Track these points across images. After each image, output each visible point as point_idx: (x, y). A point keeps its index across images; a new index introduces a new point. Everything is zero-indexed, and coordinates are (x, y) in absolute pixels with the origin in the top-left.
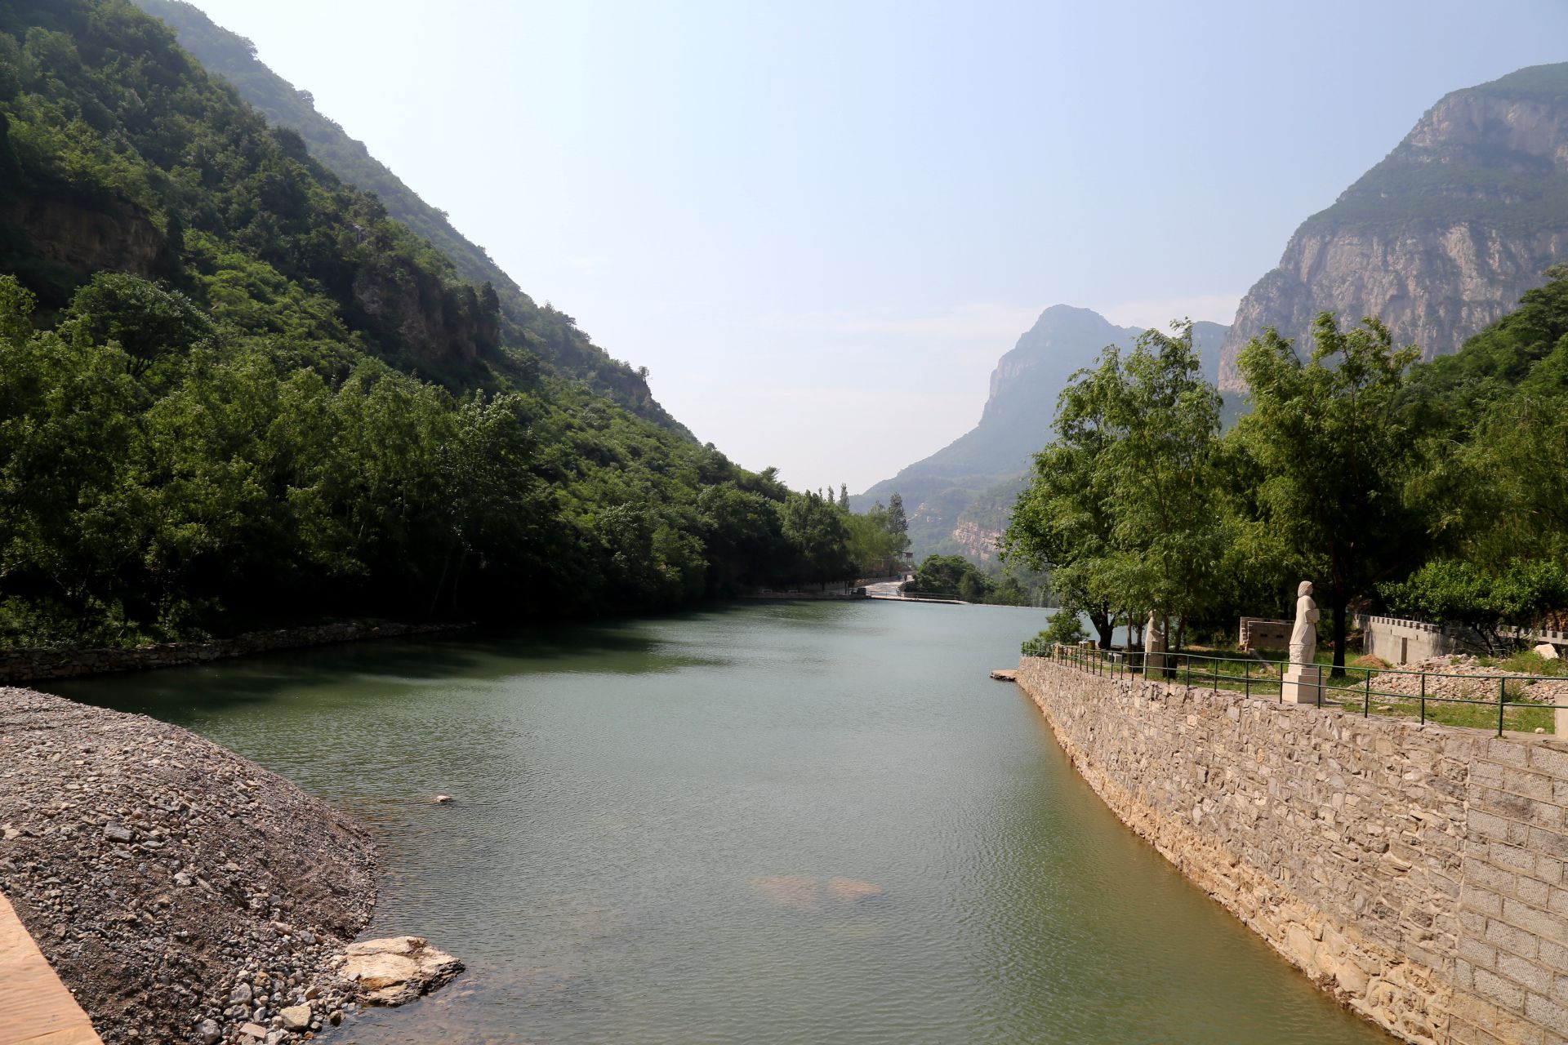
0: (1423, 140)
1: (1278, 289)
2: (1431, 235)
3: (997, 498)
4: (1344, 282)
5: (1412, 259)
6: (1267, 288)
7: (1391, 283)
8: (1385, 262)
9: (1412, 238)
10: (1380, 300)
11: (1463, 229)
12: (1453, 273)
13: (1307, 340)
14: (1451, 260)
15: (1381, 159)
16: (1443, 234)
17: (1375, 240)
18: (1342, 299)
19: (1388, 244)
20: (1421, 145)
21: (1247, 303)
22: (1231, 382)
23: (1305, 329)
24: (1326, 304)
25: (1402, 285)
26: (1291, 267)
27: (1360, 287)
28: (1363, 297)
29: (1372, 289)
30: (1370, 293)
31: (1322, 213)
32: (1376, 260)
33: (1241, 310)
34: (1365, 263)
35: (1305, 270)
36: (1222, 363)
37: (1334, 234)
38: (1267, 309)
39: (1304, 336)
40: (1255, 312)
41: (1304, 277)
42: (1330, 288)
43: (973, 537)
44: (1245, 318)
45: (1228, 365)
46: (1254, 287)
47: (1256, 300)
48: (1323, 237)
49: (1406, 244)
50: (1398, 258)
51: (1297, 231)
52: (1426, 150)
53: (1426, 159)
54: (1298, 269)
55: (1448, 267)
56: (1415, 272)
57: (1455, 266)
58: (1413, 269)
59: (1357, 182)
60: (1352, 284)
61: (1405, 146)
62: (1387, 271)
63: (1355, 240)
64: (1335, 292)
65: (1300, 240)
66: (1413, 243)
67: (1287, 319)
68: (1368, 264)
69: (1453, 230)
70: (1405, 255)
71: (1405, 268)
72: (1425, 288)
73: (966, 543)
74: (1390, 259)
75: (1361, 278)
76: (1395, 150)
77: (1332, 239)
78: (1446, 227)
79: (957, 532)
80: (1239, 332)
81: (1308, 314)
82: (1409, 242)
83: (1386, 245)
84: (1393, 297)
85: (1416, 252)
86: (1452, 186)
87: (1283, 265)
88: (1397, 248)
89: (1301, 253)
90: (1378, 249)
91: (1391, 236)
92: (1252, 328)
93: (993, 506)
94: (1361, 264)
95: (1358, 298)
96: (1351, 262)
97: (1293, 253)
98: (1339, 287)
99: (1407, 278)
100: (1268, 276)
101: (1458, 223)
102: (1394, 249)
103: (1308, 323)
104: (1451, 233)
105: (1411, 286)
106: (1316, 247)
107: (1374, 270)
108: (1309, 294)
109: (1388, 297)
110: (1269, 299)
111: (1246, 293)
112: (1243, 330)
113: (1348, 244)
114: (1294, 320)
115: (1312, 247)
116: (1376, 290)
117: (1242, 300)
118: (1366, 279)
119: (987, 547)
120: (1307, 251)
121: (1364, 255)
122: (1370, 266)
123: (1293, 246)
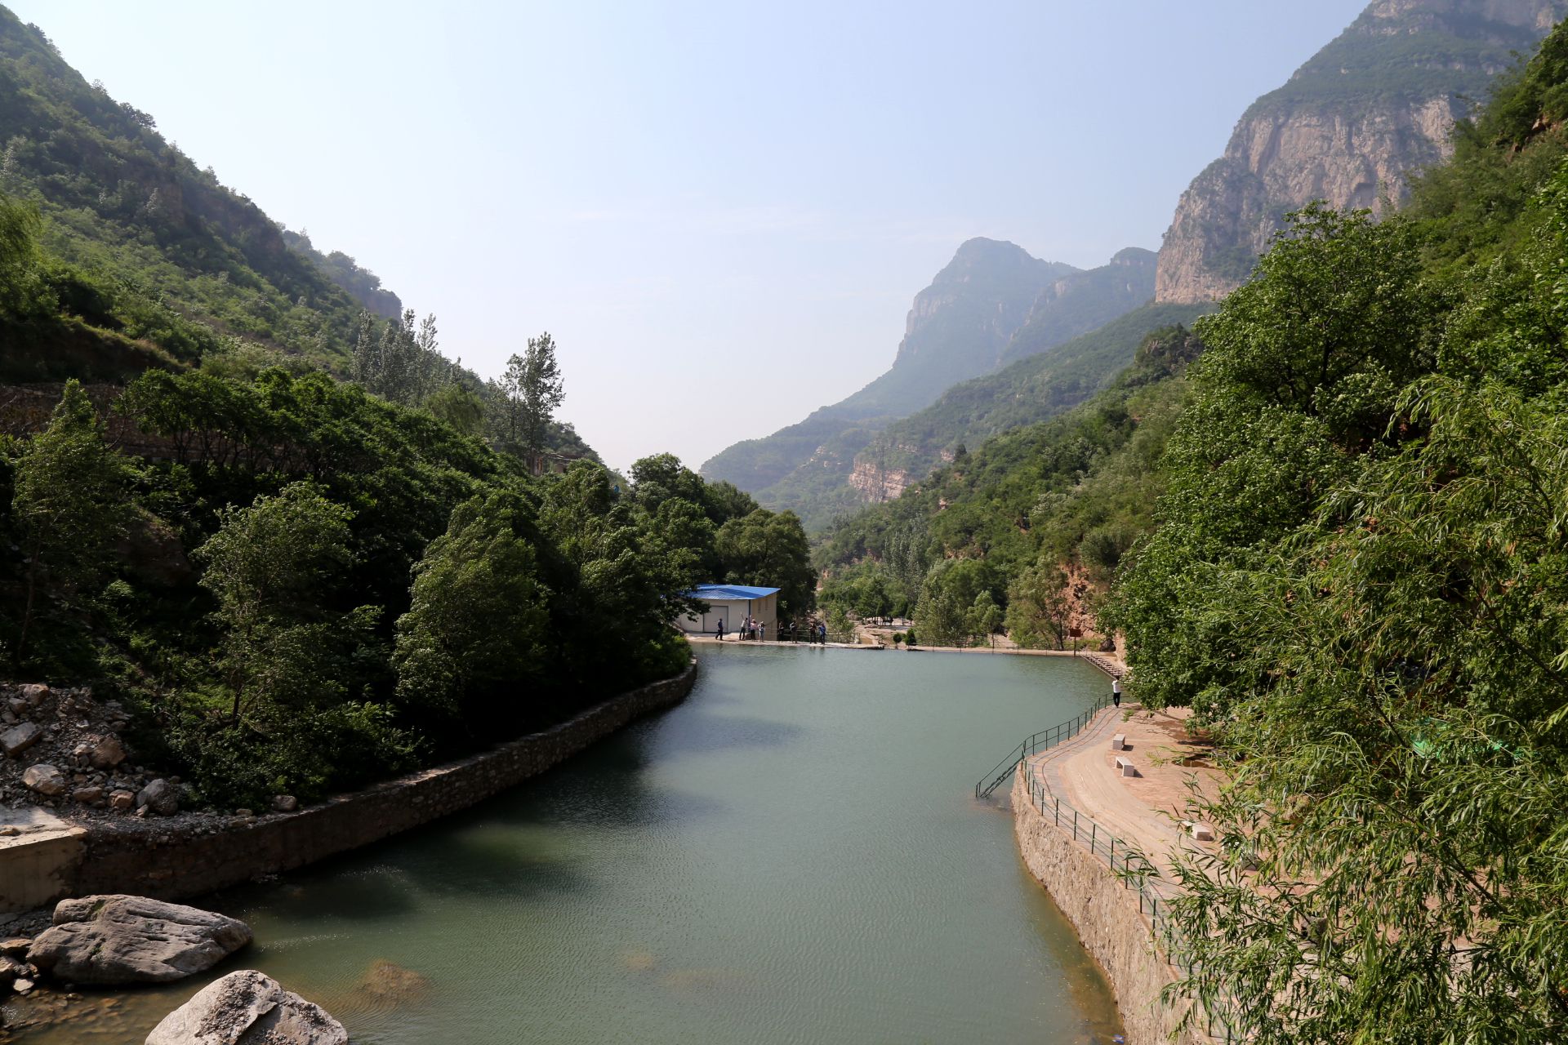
0: (1388, 10)
1: (1225, 181)
2: (1404, 111)
3: (898, 435)
4: (1301, 170)
5: (1382, 139)
6: (1211, 180)
7: (1358, 170)
8: (1350, 145)
9: (1382, 115)
10: (1344, 190)
11: (1442, 103)
12: (1431, 155)
13: (1260, 239)
14: (1427, 141)
15: (1338, 33)
16: (1418, 110)
17: (1337, 120)
18: (1300, 191)
19: (1352, 125)
20: (1384, 16)
21: (1188, 198)
22: (1171, 291)
23: (1257, 226)
24: (1281, 197)
25: (1370, 172)
26: (1238, 155)
27: (1320, 175)
28: (1324, 187)
29: (1335, 177)
30: (1333, 182)
31: (1273, 93)
32: (1339, 143)
33: (1181, 207)
34: (1326, 146)
35: (1255, 157)
36: (1160, 271)
37: (1288, 115)
38: (1212, 204)
39: (1255, 235)
40: (1197, 208)
41: (1254, 166)
42: (1285, 178)
43: (870, 481)
44: (1186, 217)
45: (1166, 271)
46: (1195, 180)
47: (1198, 194)
48: (1276, 118)
49: (1373, 123)
50: (1364, 140)
51: (1245, 115)
52: (1390, 22)
53: (1390, 31)
54: (1247, 158)
55: (1425, 148)
56: (1385, 156)
57: (1432, 148)
58: (1383, 152)
59: (1313, 59)
60: (1311, 172)
61: (1366, 17)
62: (1351, 155)
63: (1314, 121)
64: (1291, 183)
65: (1248, 123)
66: (1383, 122)
67: (1235, 216)
68: (1329, 148)
69: (1429, 105)
70: (1374, 135)
71: (1373, 151)
72: (1398, 174)
73: (863, 489)
74: (1355, 141)
75: (1321, 166)
76: (1355, 23)
77: (1287, 120)
78: (1421, 101)
79: (853, 477)
80: (1180, 233)
81: (1260, 209)
82: (1378, 120)
83: (1350, 125)
84: (1360, 187)
85: (1389, 132)
86: (1425, 57)
87: (1229, 154)
88: (1364, 128)
89: (1250, 138)
90: (1340, 129)
91: (1355, 115)
92: (1194, 226)
93: (893, 444)
94: (1321, 148)
95: (1319, 189)
96: (1310, 147)
97: (1241, 139)
98: (1296, 176)
99: (1376, 163)
100: (1211, 167)
101: (1435, 95)
102: (1360, 130)
103: (1260, 220)
104: (1428, 108)
105: (1381, 172)
106: (1268, 131)
107: (1337, 154)
108: (1261, 186)
109: (1354, 186)
110: (1213, 193)
111: (1186, 187)
112: (1184, 230)
113: (1308, 125)
114: (1243, 216)
115: (1262, 131)
116: (1339, 179)
117: (1182, 196)
118: (1327, 167)
119: (886, 492)
120: (1257, 135)
121: (1324, 138)
122: (1332, 151)
123: (1241, 130)
